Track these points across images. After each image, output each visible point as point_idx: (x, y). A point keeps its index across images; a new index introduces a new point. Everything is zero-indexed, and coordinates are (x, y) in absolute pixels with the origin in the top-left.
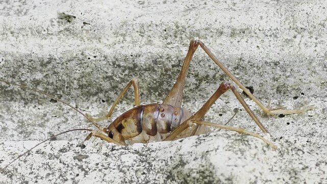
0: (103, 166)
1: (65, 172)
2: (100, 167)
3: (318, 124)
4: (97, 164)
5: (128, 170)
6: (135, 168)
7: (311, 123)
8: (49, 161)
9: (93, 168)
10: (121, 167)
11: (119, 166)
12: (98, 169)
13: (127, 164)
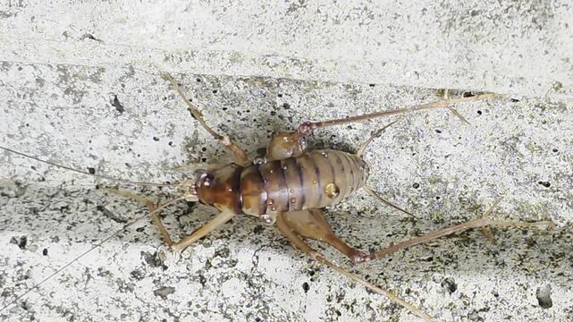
0: (198, 306)
1: (147, 313)
2: (196, 310)
3: (527, 119)
4: (190, 303)
5: (235, 313)
6: (246, 310)
7: (515, 116)
8: (119, 294)
9: (186, 312)
10: (224, 309)
11: (221, 306)
12: (192, 313)
13: (232, 301)
